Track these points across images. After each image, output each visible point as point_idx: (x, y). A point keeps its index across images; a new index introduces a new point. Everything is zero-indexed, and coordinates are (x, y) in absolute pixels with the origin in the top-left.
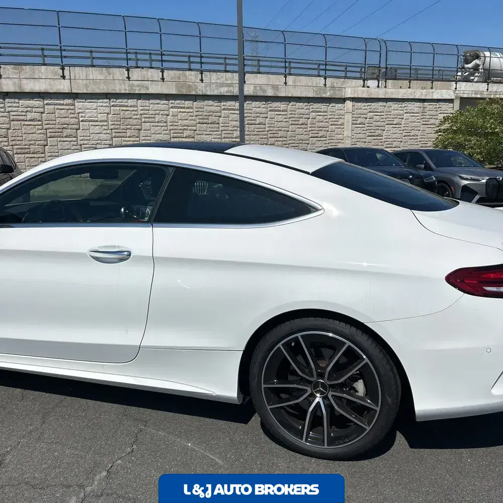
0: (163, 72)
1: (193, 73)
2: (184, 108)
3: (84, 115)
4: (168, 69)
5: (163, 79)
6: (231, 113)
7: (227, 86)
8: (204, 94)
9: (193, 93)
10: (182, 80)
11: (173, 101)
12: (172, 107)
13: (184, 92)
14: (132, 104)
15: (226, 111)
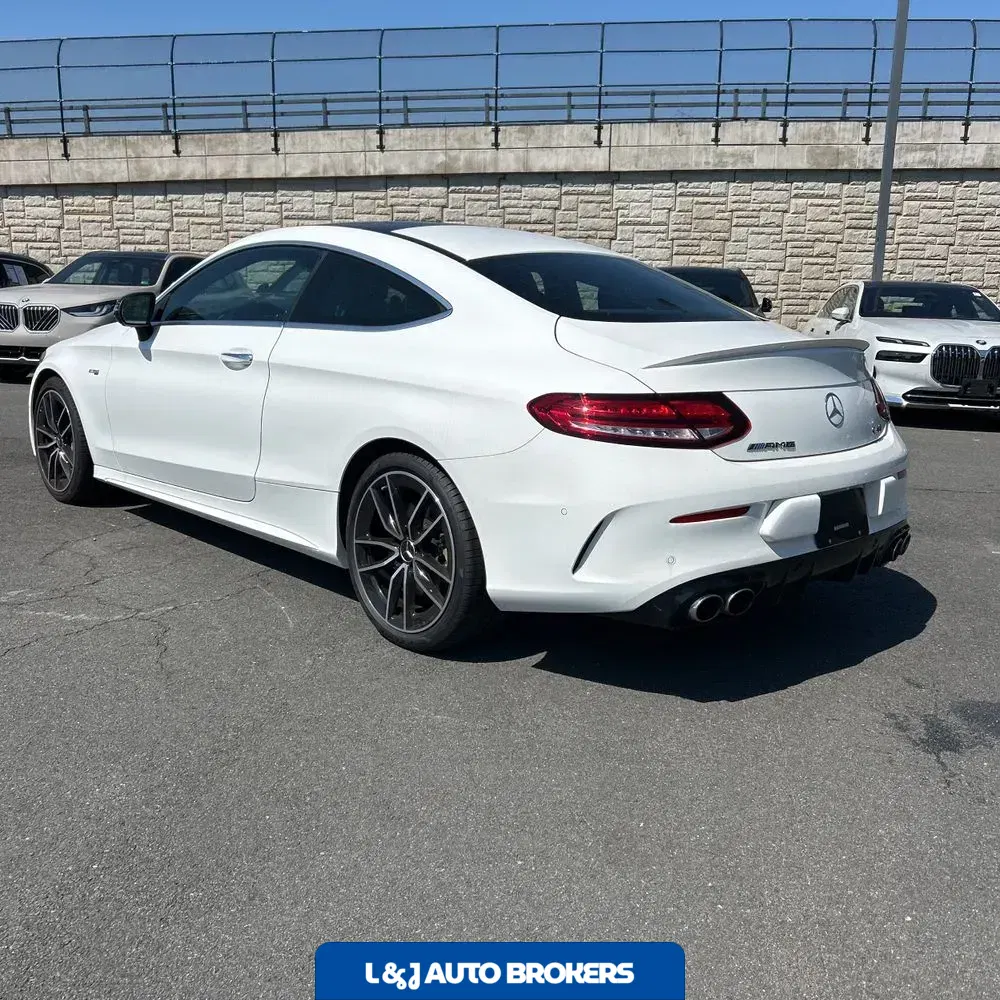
0: (785, 126)
1: (849, 125)
2: (821, 197)
3: (626, 212)
4: (797, 119)
5: (784, 140)
6: (925, 207)
7: (921, 149)
8: (867, 167)
9: (846, 166)
10: (824, 142)
11: (800, 184)
12: (796, 196)
13: (826, 164)
14: (717, 191)
15: (912, 203)
